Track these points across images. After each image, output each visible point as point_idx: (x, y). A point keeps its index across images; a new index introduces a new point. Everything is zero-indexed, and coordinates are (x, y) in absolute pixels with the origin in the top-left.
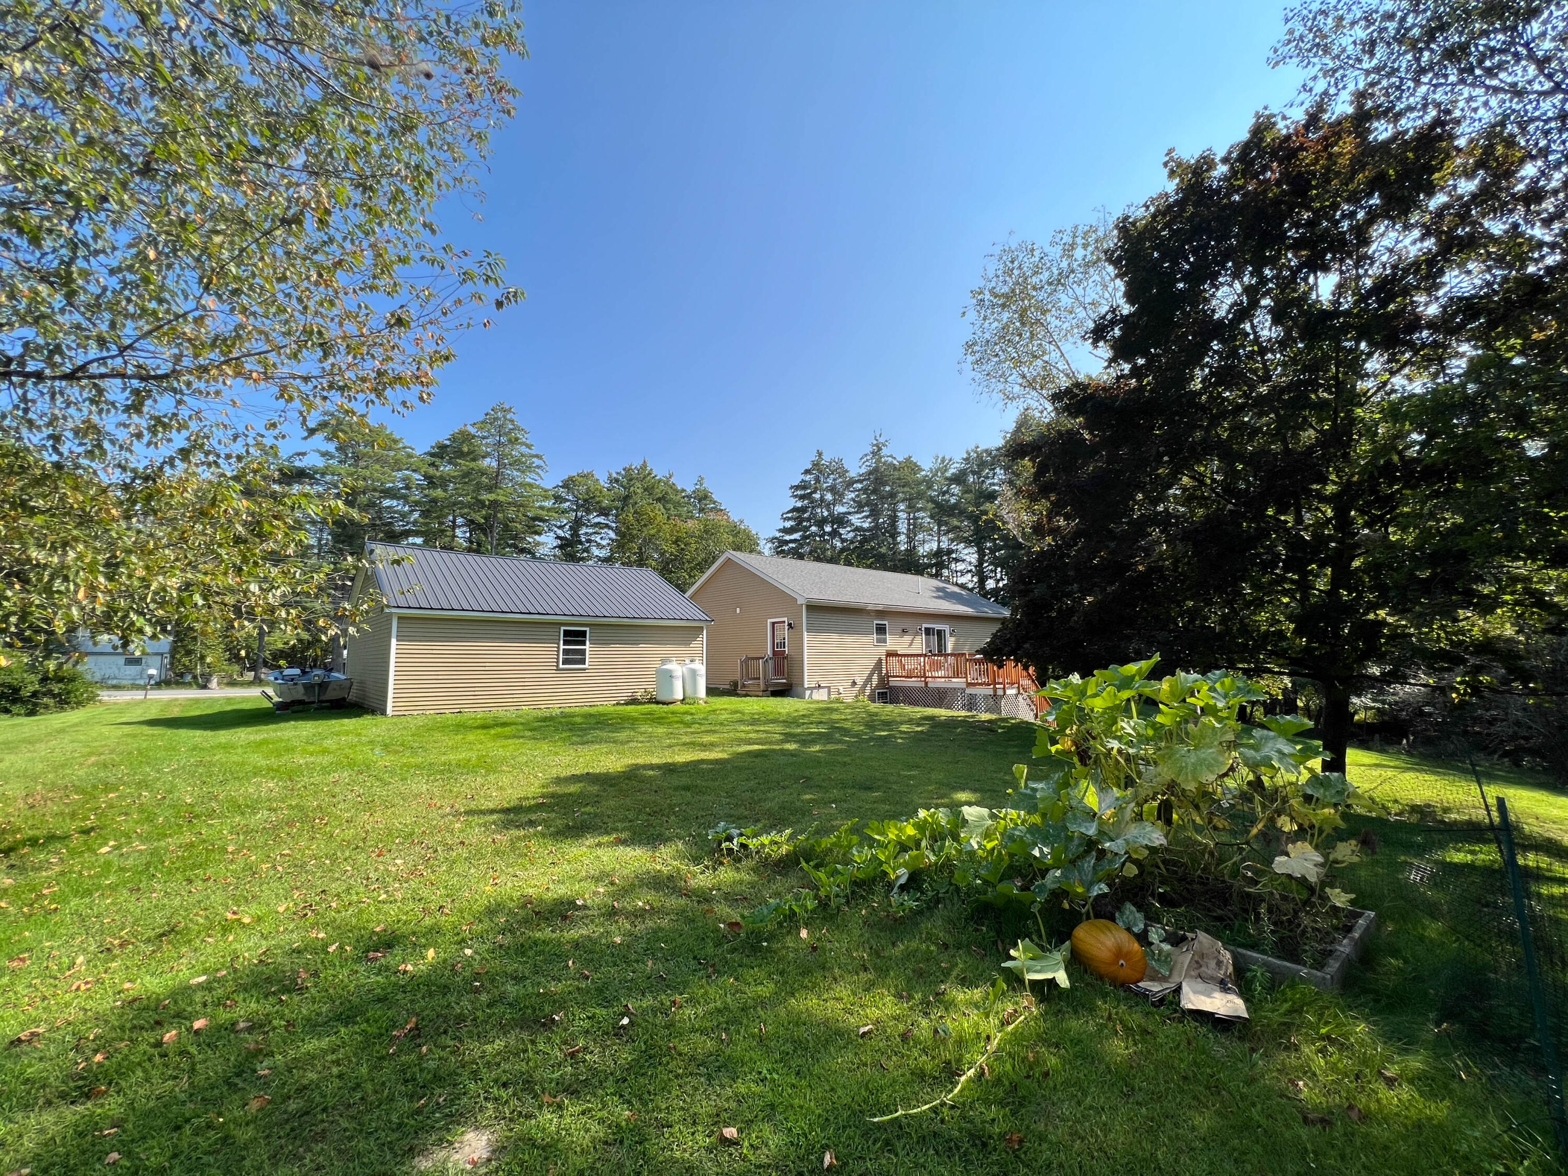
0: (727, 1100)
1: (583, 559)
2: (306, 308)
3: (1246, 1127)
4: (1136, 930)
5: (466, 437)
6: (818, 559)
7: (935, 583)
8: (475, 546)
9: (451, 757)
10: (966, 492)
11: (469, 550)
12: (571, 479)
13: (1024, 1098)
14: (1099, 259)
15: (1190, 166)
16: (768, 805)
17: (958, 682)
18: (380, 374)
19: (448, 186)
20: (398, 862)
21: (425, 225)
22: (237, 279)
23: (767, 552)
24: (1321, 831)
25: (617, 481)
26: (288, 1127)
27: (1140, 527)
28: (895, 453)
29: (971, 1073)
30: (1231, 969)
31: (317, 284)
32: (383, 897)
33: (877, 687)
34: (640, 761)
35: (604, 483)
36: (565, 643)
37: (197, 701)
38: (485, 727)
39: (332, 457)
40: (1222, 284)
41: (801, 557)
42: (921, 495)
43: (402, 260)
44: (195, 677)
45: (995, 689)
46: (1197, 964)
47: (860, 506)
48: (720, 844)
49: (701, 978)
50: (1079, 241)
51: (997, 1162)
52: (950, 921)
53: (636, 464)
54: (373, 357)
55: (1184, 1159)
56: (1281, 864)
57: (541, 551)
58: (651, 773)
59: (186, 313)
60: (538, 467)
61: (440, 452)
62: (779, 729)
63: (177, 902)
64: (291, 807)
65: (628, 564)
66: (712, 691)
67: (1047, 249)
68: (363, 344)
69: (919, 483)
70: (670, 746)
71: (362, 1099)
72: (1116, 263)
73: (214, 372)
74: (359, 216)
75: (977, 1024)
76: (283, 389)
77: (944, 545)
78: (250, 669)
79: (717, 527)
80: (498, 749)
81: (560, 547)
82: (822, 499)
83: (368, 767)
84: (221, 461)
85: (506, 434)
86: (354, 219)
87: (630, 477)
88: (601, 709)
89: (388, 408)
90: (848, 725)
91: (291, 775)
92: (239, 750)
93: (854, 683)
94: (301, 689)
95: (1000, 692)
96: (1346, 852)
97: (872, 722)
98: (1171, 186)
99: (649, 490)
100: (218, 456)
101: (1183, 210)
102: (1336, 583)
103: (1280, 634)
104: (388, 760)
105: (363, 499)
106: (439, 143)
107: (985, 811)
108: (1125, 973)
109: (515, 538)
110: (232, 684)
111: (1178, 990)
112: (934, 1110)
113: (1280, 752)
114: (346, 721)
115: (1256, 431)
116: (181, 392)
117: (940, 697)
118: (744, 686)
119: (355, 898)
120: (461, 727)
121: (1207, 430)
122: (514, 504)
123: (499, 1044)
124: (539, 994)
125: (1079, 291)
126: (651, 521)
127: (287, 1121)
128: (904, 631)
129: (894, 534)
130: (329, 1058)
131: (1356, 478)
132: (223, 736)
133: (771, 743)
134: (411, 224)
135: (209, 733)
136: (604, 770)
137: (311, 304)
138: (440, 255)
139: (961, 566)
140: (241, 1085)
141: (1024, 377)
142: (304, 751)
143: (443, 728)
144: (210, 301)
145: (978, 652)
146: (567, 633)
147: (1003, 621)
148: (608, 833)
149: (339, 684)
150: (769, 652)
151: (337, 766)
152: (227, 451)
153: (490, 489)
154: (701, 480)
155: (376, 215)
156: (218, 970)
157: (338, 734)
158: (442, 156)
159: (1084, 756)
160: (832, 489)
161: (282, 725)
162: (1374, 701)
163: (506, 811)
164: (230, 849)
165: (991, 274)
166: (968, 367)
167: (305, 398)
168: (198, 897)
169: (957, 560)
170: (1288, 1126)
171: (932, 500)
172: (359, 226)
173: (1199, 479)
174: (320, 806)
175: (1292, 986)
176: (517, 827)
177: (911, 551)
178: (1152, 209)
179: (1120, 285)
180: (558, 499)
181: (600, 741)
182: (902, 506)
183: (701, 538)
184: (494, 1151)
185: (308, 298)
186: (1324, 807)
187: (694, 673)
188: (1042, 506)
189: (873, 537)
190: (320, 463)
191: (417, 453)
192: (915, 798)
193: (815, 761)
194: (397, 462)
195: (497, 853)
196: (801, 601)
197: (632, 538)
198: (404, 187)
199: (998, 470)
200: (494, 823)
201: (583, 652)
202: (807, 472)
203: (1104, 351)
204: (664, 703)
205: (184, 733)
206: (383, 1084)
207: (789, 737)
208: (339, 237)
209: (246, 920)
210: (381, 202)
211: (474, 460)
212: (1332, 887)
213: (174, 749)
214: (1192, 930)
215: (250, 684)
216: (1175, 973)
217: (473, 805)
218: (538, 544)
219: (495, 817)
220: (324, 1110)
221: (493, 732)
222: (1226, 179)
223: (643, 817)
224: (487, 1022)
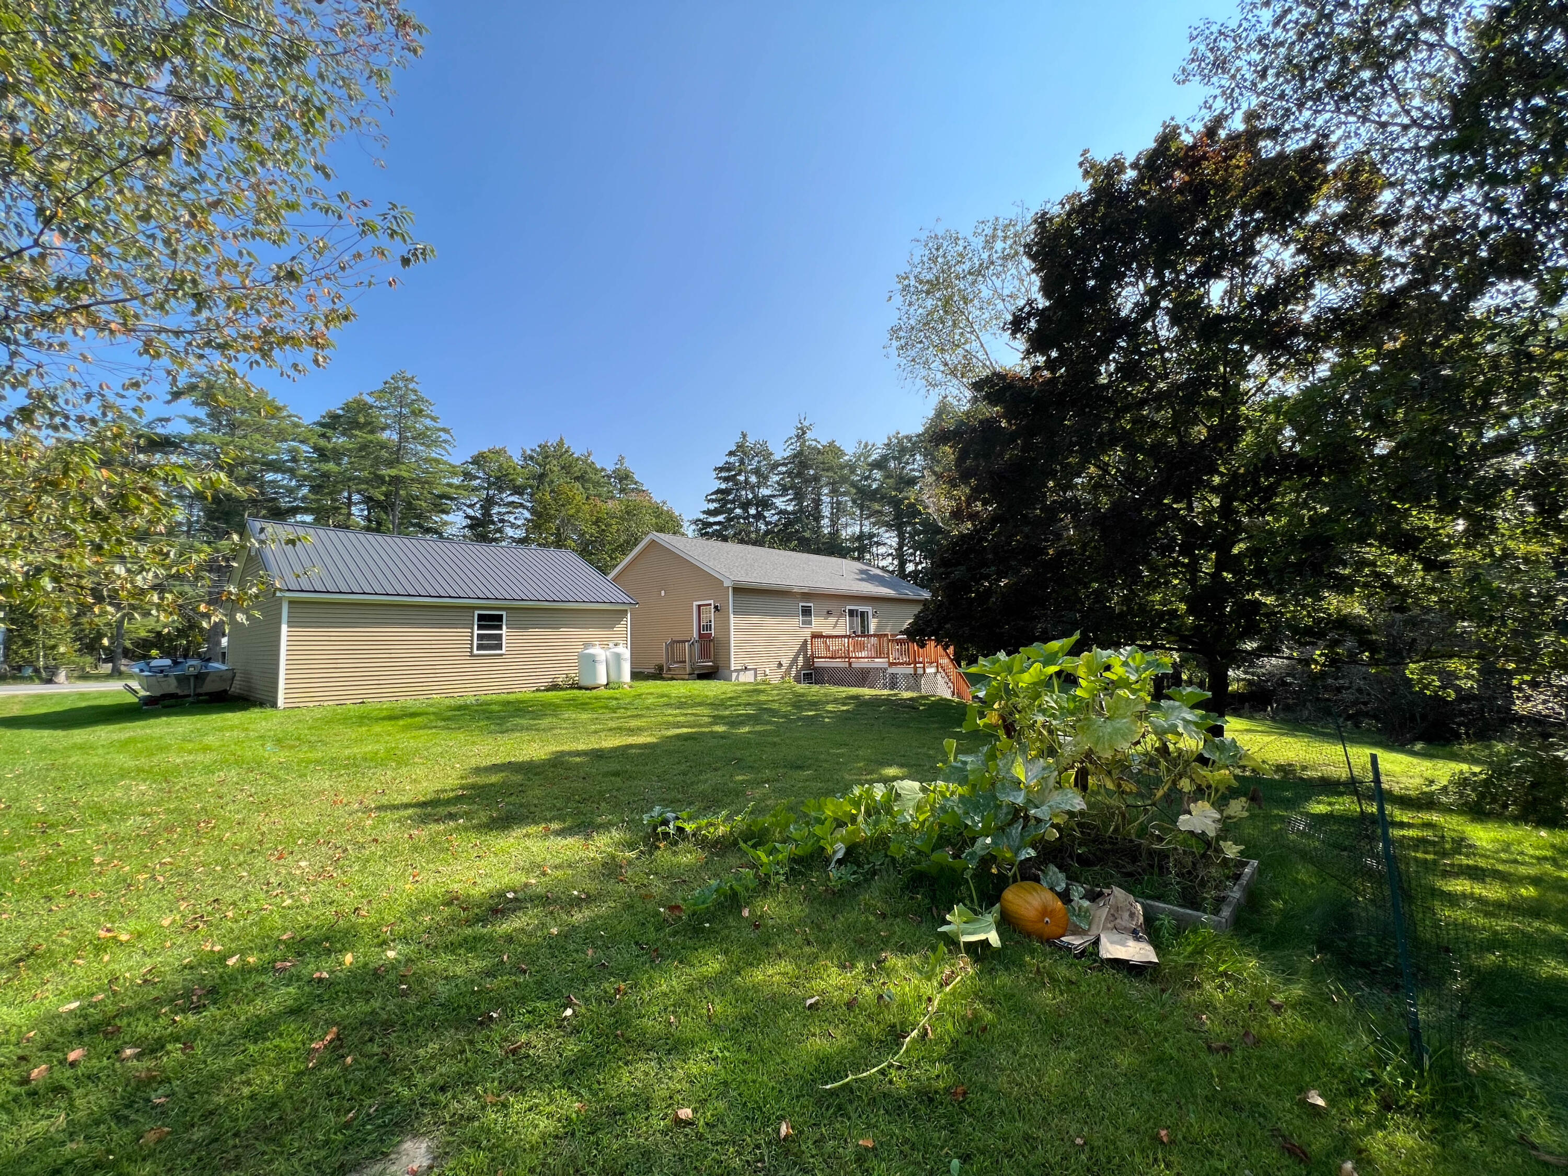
0: (679, 1081)
1: (495, 540)
2: (175, 252)
3: (1161, 1059)
4: (1058, 889)
5: (363, 407)
6: (742, 541)
7: (858, 565)
8: (374, 525)
9: (356, 750)
10: (887, 477)
11: (368, 529)
12: (481, 455)
13: (965, 1053)
14: (1017, 253)
15: (1102, 168)
16: (701, 787)
17: (880, 662)
18: (266, 332)
19: (342, 127)
20: (303, 864)
21: (317, 168)
22: (85, 213)
23: (690, 534)
24: (1217, 791)
25: (531, 458)
26: (194, 1157)
27: (1052, 512)
28: (819, 437)
29: (915, 1033)
30: (1141, 919)
31: (188, 225)
32: (288, 902)
33: (803, 668)
34: (566, 748)
35: (517, 459)
36: (480, 627)
37: (41, 697)
38: (391, 718)
39: (203, 424)
40: (1127, 284)
41: (725, 539)
42: (844, 479)
43: (291, 206)
44: (37, 671)
45: (915, 669)
46: (1113, 917)
47: (784, 489)
48: (655, 828)
49: (644, 964)
50: (1000, 233)
51: (944, 1116)
52: (887, 892)
53: (553, 441)
54: (258, 312)
55: (1110, 1094)
56: (1185, 822)
57: (448, 531)
58: (578, 759)
59: (22, 250)
60: (445, 441)
61: (332, 422)
62: (706, 711)
63: (34, 922)
64: (169, 811)
65: (545, 545)
66: (636, 675)
67: (971, 238)
68: (246, 297)
69: (842, 467)
70: (596, 732)
71: (280, 1118)
72: (1033, 257)
73: (61, 319)
74: (238, 152)
75: (917, 988)
76: (148, 344)
77: (866, 529)
78: (106, 661)
79: (638, 507)
80: (408, 740)
81: (471, 527)
82: (746, 481)
83: (259, 764)
84: (70, 424)
85: (408, 405)
86: (230, 154)
87: (545, 455)
88: (519, 696)
89: (276, 370)
90: (775, 706)
91: (166, 775)
92: (100, 751)
93: (780, 665)
94: (173, 682)
95: (920, 671)
96: (1238, 808)
97: (799, 702)
98: (1084, 187)
99: (566, 468)
100: (67, 418)
101: (1095, 210)
102: (1220, 566)
103: (1173, 613)
104: (283, 756)
105: (242, 472)
106: (332, 78)
107: (917, 785)
108: (1049, 930)
109: (419, 516)
110: (85, 677)
111: (1097, 942)
112: (882, 1072)
113: (1184, 720)
114: (229, 715)
115: (1155, 425)
116: (16, 342)
117: (863, 677)
118: (669, 669)
119: (254, 905)
120: (363, 719)
121: (1112, 422)
122: (418, 480)
123: (433, 1047)
124: (474, 992)
125: (998, 283)
126: (569, 500)
127: (193, 1151)
128: (829, 613)
129: (818, 518)
130: (237, 1079)
131: (1242, 471)
132: (79, 735)
133: (701, 726)
134: (300, 166)
135: (60, 733)
136: (527, 758)
137: (181, 248)
138: (335, 204)
139: (882, 550)
140: (133, 1117)
141: (946, 364)
142: (181, 750)
143: (345, 720)
144: (52, 238)
145: (901, 633)
146: (481, 618)
147: (925, 602)
148: (536, 823)
149: (220, 675)
150: (695, 635)
151: (224, 763)
152: (79, 412)
153: (390, 464)
154: (621, 459)
155: (257, 152)
156: (92, 995)
157: (221, 729)
158: (336, 93)
159: (1009, 729)
160: (757, 472)
161: (152, 721)
162: (1246, 673)
163: (424, 805)
164: (97, 860)
165: (916, 260)
166: (893, 352)
167: (174, 356)
168: (61, 915)
169: (878, 544)
170: (1195, 1056)
171: (853, 485)
172: (236, 164)
173: (1104, 468)
174: (203, 809)
175: (1195, 931)
176: (437, 821)
177: (835, 534)
178: (1067, 207)
179: (1036, 280)
180: (467, 475)
181: (522, 729)
182: (826, 490)
183: (621, 518)
184: (435, 1158)
185: (178, 240)
186: (1219, 769)
187: (618, 657)
188: (963, 492)
189: (798, 520)
190: (188, 430)
191: (306, 421)
192: (847, 777)
193: (744, 743)
194: (281, 432)
195: (415, 849)
196: (727, 583)
197: (551, 518)
198: (292, 123)
199: (918, 457)
200: (410, 818)
201: (499, 637)
202: (731, 453)
203: (1021, 344)
204: (587, 689)
205: (27, 734)
206: (304, 1101)
207: (717, 720)
208: (212, 174)
209: (124, 937)
210: (263, 139)
211: (372, 432)
212: (1225, 840)
213: (17, 752)
214: (1108, 887)
215: (108, 677)
216: (1094, 927)
217: (384, 800)
218: (445, 523)
219: (410, 811)
220: (236, 1135)
221: (401, 723)
222: (1135, 182)
223: (572, 804)
224: (418, 1026)
